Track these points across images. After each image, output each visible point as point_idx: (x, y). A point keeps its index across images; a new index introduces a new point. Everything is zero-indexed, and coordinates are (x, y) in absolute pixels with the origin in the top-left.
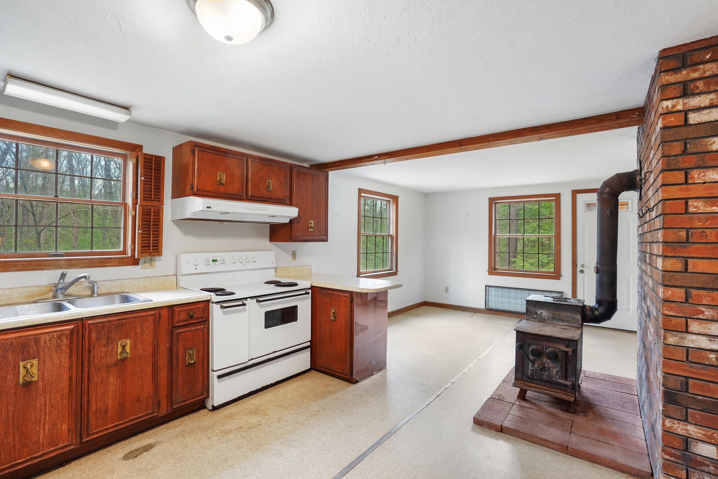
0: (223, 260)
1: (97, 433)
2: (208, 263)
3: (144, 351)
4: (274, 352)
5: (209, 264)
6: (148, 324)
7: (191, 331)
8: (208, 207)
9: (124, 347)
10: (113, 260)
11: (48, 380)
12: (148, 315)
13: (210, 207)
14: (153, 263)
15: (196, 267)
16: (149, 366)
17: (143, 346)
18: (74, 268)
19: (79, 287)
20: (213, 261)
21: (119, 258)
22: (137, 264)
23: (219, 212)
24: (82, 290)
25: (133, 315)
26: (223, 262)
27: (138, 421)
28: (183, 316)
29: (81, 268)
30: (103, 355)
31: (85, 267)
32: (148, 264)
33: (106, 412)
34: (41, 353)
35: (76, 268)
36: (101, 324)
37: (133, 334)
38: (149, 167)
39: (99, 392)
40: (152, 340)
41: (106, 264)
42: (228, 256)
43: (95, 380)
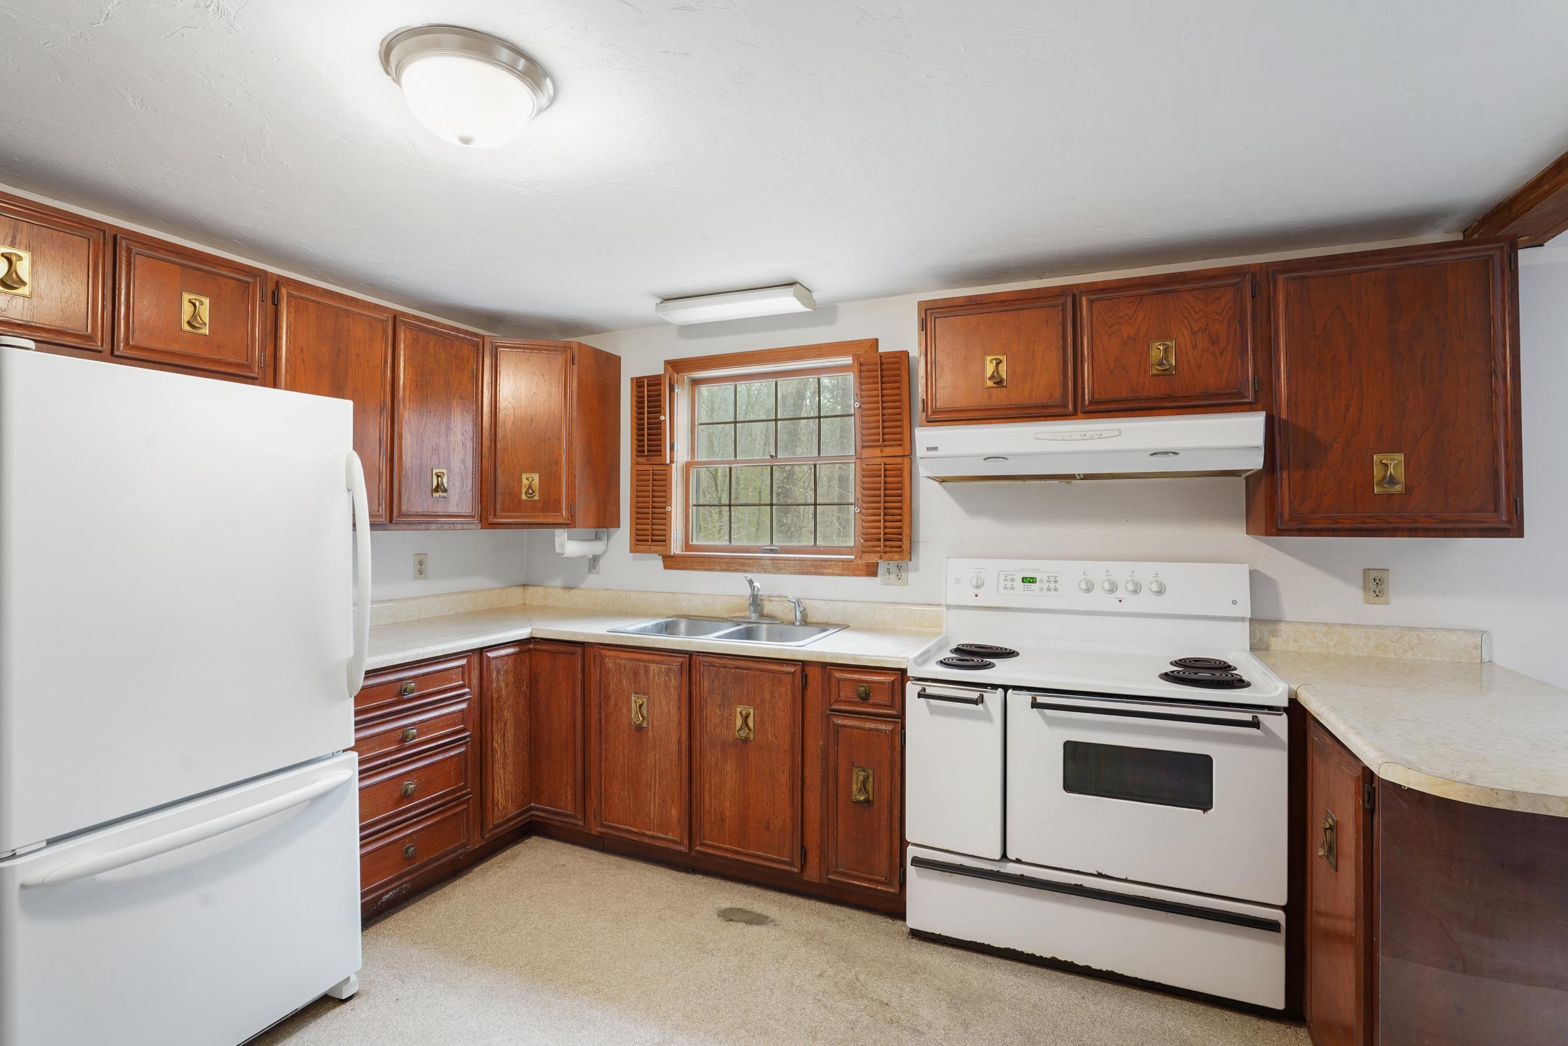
0: (1053, 579)
1: (713, 847)
2: (1009, 584)
3: (776, 738)
4: (1100, 875)
5: (1012, 588)
6: (783, 689)
7: (863, 729)
8: (928, 449)
9: (745, 719)
10: (833, 563)
11: (658, 732)
12: (782, 672)
13: (935, 449)
14: (904, 575)
15: (977, 591)
16: (783, 770)
17: (775, 728)
18: (781, 574)
19: (786, 605)
20: (1024, 580)
21: (842, 561)
22: (874, 574)
23: (979, 456)
24: (789, 611)
25: (760, 666)
26: (1052, 585)
27: (767, 864)
28: (846, 693)
29: (791, 573)
30: (718, 722)
31: (795, 573)
32: (893, 576)
33: (723, 820)
34: (651, 690)
35: (784, 573)
36: (715, 668)
37: (758, 700)
38: (871, 380)
39: (713, 781)
40: (788, 723)
41: (824, 571)
42: (1071, 572)
43: (708, 759)
